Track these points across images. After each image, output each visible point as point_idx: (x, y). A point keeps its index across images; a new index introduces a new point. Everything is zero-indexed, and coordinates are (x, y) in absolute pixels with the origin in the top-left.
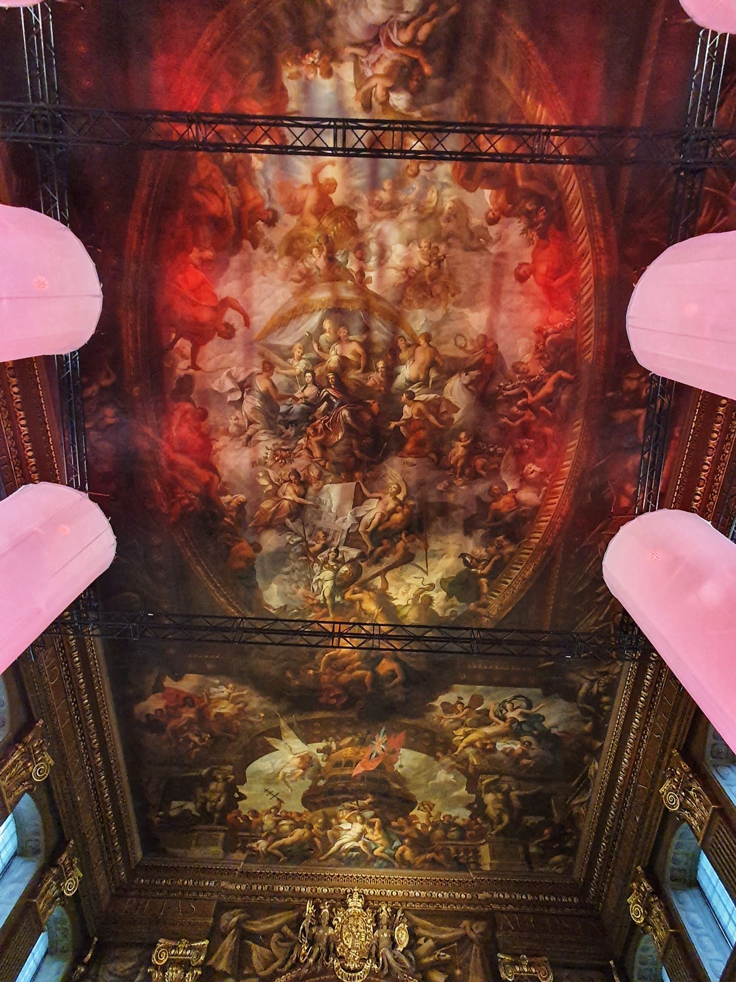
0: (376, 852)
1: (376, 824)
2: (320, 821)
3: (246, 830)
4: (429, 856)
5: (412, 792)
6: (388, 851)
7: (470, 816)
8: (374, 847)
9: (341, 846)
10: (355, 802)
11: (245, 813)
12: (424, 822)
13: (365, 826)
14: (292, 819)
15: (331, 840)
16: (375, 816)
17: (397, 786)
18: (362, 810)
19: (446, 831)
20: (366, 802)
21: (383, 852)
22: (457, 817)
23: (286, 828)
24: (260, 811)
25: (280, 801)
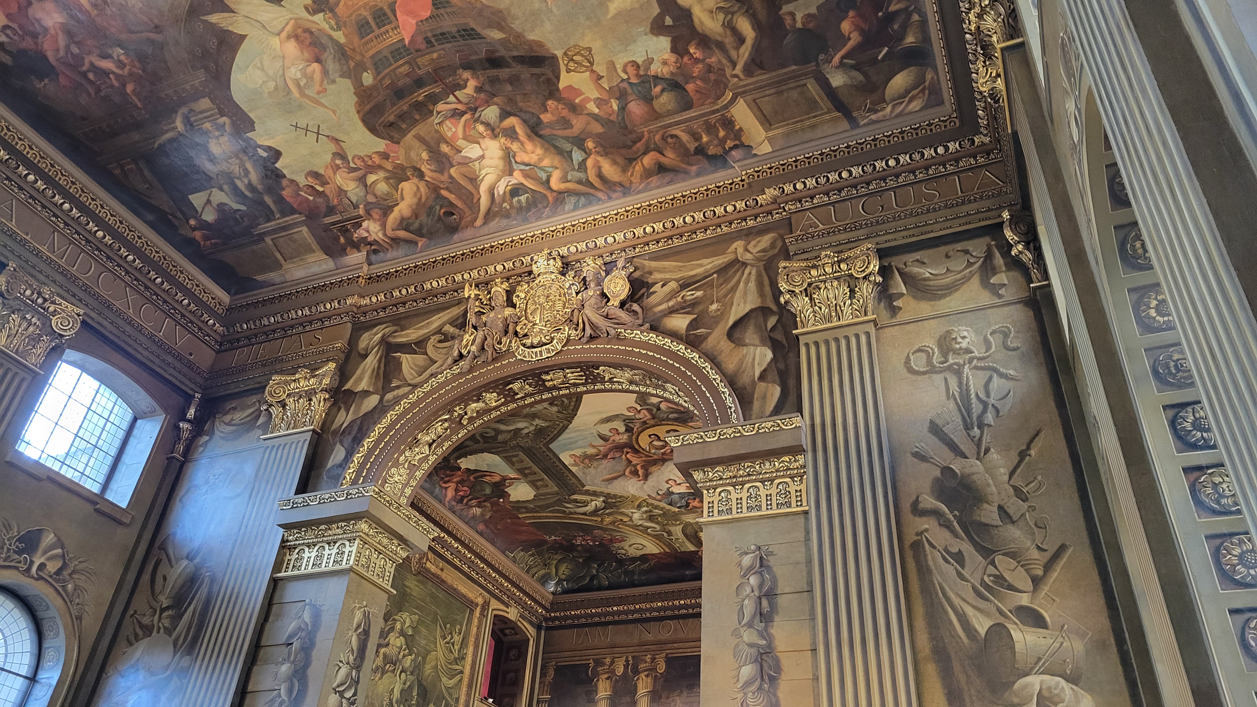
0: (555, 183)
1: (519, 130)
2: (425, 155)
3: (331, 210)
4: (648, 160)
5: (531, 36)
6: (574, 175)
7: (674, 50)
8: (544, 176)
9: (491, 192)
10: (451, 98)
11: (302, 181)
12: (596, 95)
13: (503, 140)
14: (380, 167)
15: (470, 187)
16: (505, 114)
17: (496, 35)
18: (475, 109)
19: (648, 99)
20: (470, 89)
21: (564, 179)
22: (650, 61)
23: (382, 188)
24: (322, 171)
25: (336, 141)
